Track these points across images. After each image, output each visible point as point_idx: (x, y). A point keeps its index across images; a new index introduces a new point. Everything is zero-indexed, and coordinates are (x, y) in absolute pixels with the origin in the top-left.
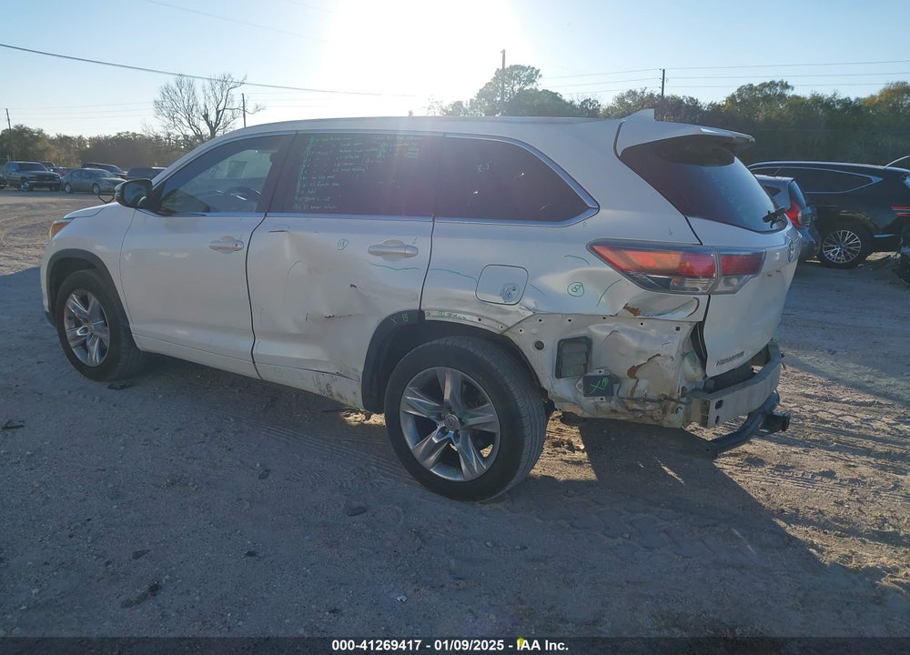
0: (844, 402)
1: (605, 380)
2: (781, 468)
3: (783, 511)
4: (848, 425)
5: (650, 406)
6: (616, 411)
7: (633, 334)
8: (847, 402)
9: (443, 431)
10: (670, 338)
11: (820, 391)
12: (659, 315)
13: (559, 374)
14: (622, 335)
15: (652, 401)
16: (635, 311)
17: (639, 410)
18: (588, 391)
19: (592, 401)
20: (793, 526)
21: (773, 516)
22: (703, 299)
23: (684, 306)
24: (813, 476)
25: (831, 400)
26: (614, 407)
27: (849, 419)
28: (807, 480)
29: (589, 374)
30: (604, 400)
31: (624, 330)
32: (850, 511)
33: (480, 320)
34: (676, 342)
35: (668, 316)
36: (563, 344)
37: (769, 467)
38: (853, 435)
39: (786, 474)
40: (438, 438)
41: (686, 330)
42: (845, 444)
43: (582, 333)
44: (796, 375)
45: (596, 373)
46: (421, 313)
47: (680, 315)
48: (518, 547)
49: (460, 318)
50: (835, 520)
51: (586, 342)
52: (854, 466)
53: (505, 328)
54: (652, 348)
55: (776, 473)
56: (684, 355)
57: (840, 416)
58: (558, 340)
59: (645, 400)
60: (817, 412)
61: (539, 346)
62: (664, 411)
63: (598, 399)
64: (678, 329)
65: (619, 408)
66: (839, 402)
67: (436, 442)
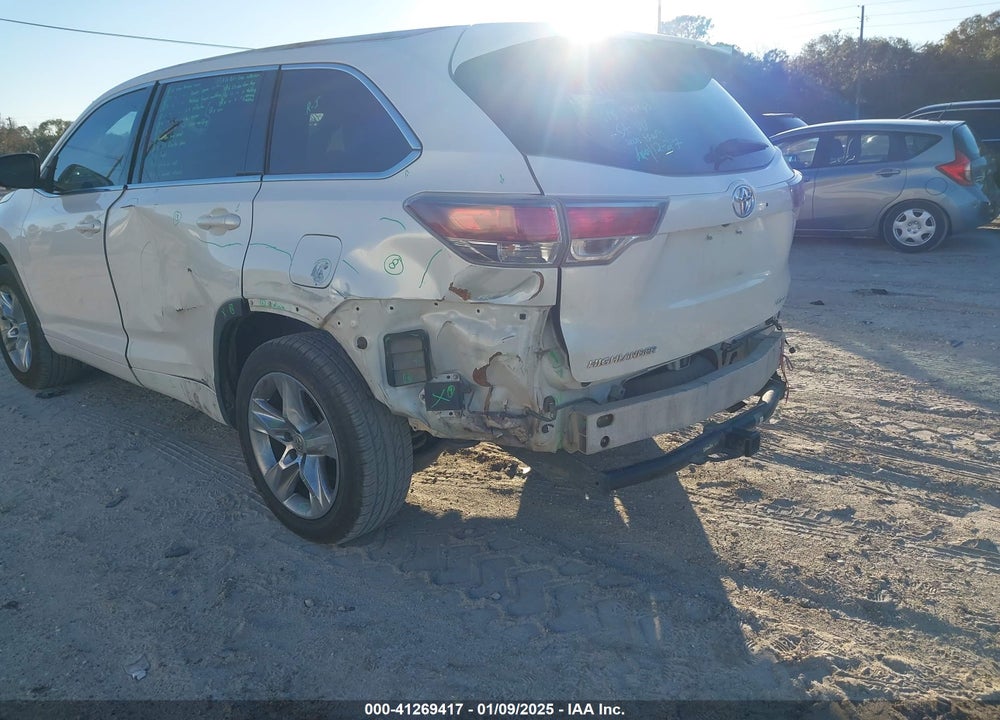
0: (931, 412)
1: (451, 389)
2: (780, 505)
3: (742, 566)
4: (918, 444)
5: (509, 423)
6: (469, 430)
7: (469, 324)
8: (936, 412)
9: (293, 454)
10: (515, 329)
11: (906, 397)
12: (494, 298)
13: (392, 380)
14: (456, 326)
15: (511, 416)
16: (463, 293)
17: (498, 429)
18: (431, 404)
19: (438, 417)
20: (745, 589)
21: (727, 573)
22: (550, 274)
23: (524, 284)
24: (819, 516)
25: (914, 409)
26: (465, 424)
27: (925, 436)
28: (808, 523)
29: (435, 380)
30: (454, 415)
31: (460, 321)
32: (841, 569)
33: (297, 309)
34: (525, 334)
35: (505, 300)
36: (390, 340)
37: (766, 502)
38: (917, 457)
39: (784, 512)
40: (285, 463)
41: (534, 317)
42: (895, 470)
43: (413, 325)
44: (887, 374)
45: (443, 379)
46: (244, 303)
47: (522, 296)
48: (342, 608)
49: (279, 308)
50: (810, 581)
51: (422, 336)
52: (890, 503)
53: (321, 321)
54: (490, 344)
55: (769, 511)
56: (540, 354)
57: (915, 430)
58: (383, 337)
59: (504, 415)
60: (884, 425)
61: (362, 344)
62: (531, 431)
63: (445, 414)
64: (523, 317)
65: (472, 426)
66: (925, 411)
67: (284, 467)
